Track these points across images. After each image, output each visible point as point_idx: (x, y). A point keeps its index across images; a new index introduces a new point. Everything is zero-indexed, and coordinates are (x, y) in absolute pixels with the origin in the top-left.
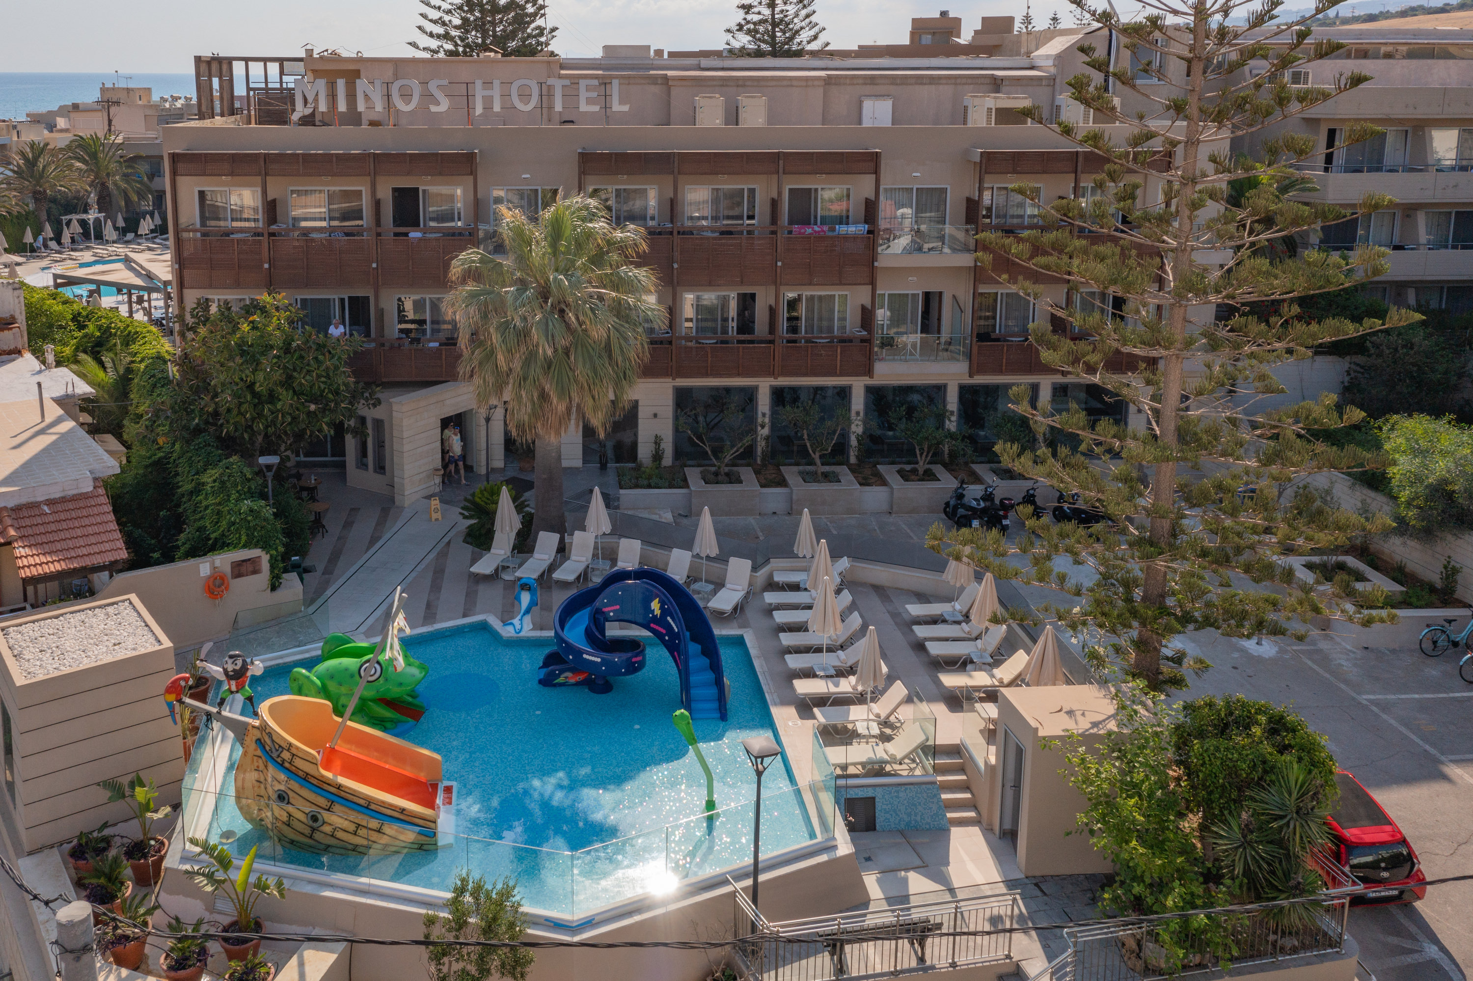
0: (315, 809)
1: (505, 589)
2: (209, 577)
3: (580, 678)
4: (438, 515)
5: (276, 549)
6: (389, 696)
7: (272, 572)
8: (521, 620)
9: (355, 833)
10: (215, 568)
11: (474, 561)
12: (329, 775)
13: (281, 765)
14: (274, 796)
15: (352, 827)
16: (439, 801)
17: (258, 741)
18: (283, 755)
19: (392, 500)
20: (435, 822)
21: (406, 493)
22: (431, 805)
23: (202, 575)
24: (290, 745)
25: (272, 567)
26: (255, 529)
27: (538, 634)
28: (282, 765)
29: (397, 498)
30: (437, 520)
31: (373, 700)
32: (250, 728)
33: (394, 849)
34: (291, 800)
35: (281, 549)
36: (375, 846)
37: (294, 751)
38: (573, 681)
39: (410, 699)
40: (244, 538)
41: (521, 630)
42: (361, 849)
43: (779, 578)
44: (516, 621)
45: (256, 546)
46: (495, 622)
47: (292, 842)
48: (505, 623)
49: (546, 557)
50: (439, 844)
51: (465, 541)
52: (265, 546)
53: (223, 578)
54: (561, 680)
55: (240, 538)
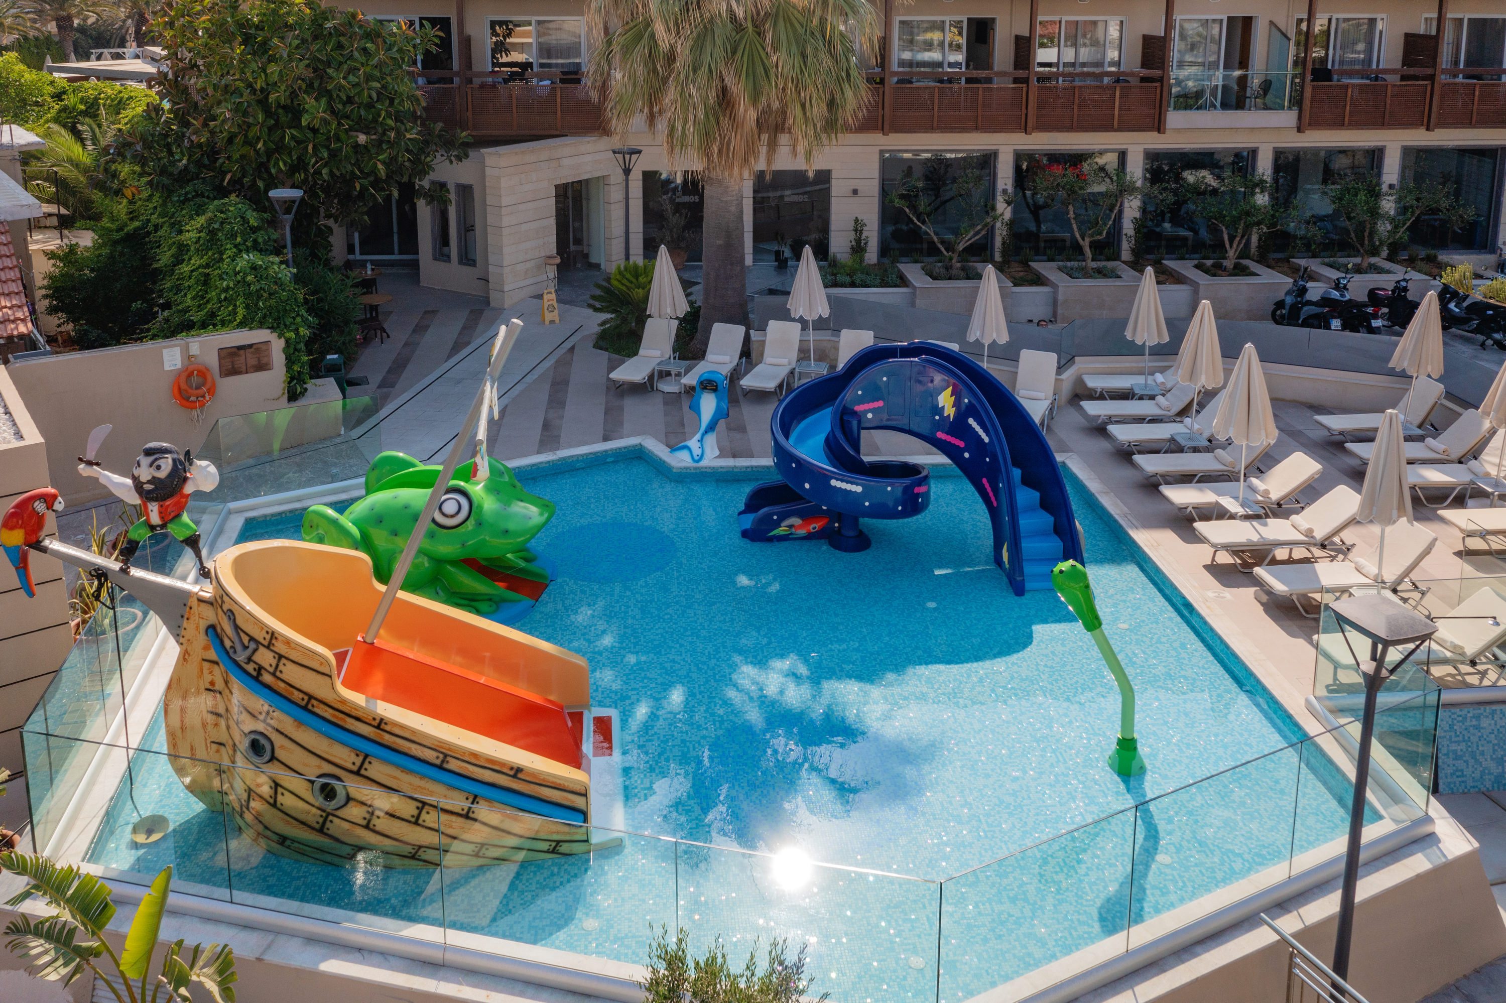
0: (328, 769)
1: (666, 403)
2: (179, 374)
3: (814, 526)
4: (555, 316)
5: (296, 331)
6: (482, 554)
7: (289, 367)
8: (701, 440)
9: (416, 821)
10: (190, 357)
11: (612, 369)
12: (357, 698)
13: (255, 678)
14: (244, 744)
15: (408, 809)
16: (587, 747)
17: (212, 629)
18: (257, 657)
19: (487, 301)
20: (585, 795)
21: (506, 289)
22: (575, 759)
23: (167, 367)
24: (273, 635)
25: (290, 361)
26: (260, 297)
27: (729, 462)
28: (257, 678)
29: (493, 296)
30: (552, 322)
31: (453, 563)
32: (194, 602)
33: (497, 853)
34: (279, 753)
35: (304, 331)
36: (456, 846)
37: (280, 647)
38: (802, 532)
39: (523, 564)
40: (241, 312)
41: (701, 457)
42: (430, 855)
43: (1094, 383)
44: (693, 443)
45: (261, 325)
46: (656, 447)
47: (283, 840)
48: (673, 448)
49: (727, 359)
50: (595, 839)
51: (597, 346)
52: (277, 324)
53: (203, 373)
54: (781, 530)
55: (234, 313)
